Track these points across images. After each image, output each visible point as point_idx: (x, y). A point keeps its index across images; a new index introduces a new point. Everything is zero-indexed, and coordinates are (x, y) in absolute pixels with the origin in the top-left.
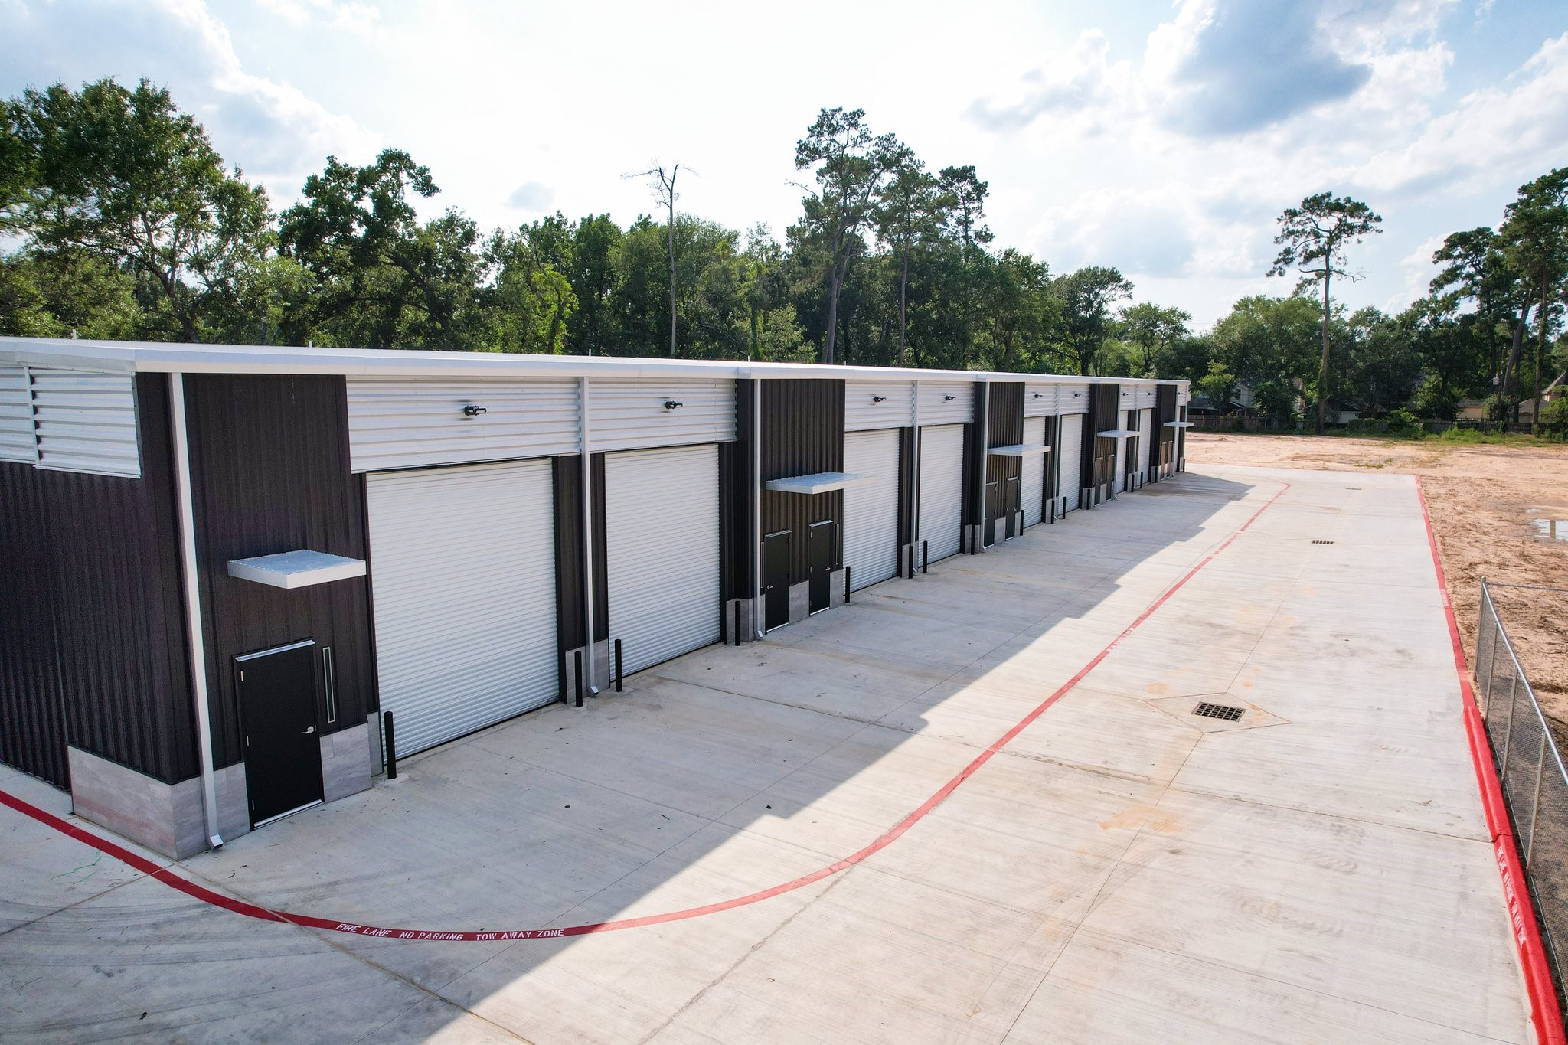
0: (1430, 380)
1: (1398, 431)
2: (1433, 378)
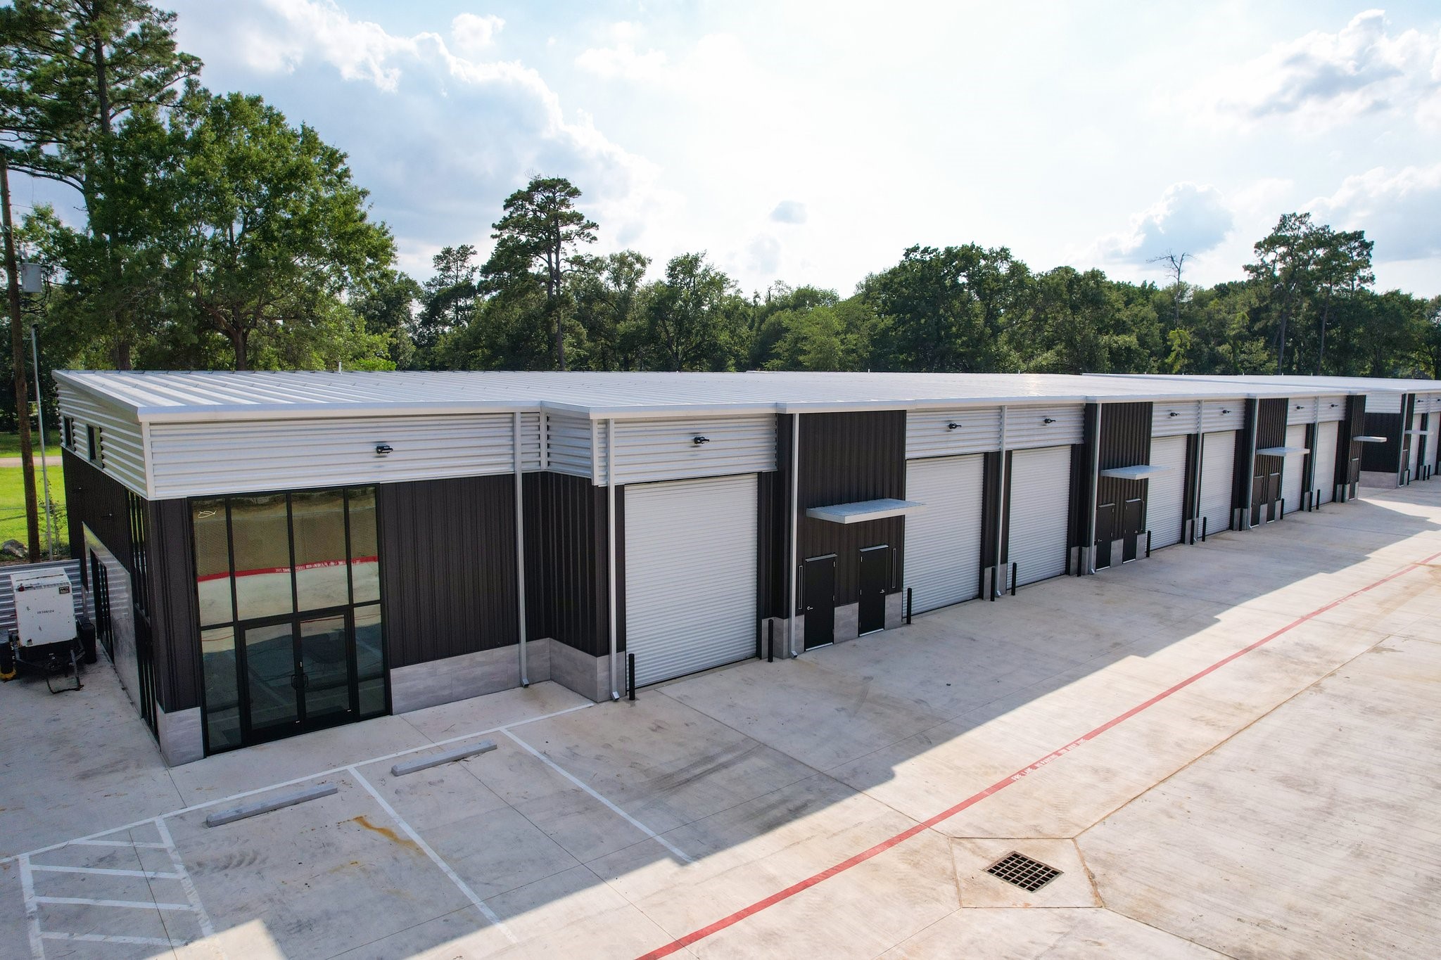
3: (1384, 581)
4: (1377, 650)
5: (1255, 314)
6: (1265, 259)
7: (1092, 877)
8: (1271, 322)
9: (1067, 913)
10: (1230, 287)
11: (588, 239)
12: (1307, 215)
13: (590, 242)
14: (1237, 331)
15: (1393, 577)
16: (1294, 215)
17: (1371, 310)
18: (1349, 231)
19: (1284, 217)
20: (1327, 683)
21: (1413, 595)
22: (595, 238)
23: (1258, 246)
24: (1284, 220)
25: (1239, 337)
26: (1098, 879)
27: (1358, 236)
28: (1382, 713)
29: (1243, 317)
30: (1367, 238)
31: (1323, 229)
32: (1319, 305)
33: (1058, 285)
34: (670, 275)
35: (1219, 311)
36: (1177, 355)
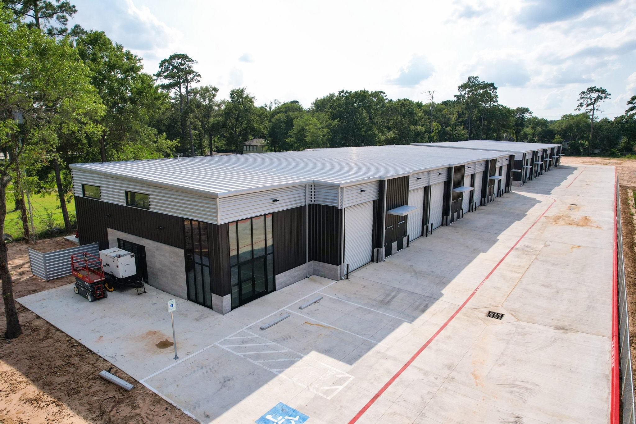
0: (624, 140)
1: (613, 155)
2: (625, 139)
3: (535, 223)
4: (546, 246)
5: (460, 115)
6: (462, 93)
7: (513, 315)
8: (465, 118)
9: (513, 323)
10: (447, 102)
11: (196, 81)
12: (477, 77)
13: (197, 83)
14: (454, 122)
15: (537, 221)
16: (473, 77)
17: (498, 115)
18: (489, 83)
19: (470, 77)
20: (538, 257)
21: (545, 227)
22: (199, 81)
23: (459, 87)
24: (470, 78)
25: (456, 125)
26: (514, 315)
27: (492, 84)
28: (557, 265)
29: (456, 117)
30: (495, 86)
31: (483, 83)
32: (480, 111)
33: (397, 107)
34: (231, 97)
35: (447, 114)
36: (436, 133)
